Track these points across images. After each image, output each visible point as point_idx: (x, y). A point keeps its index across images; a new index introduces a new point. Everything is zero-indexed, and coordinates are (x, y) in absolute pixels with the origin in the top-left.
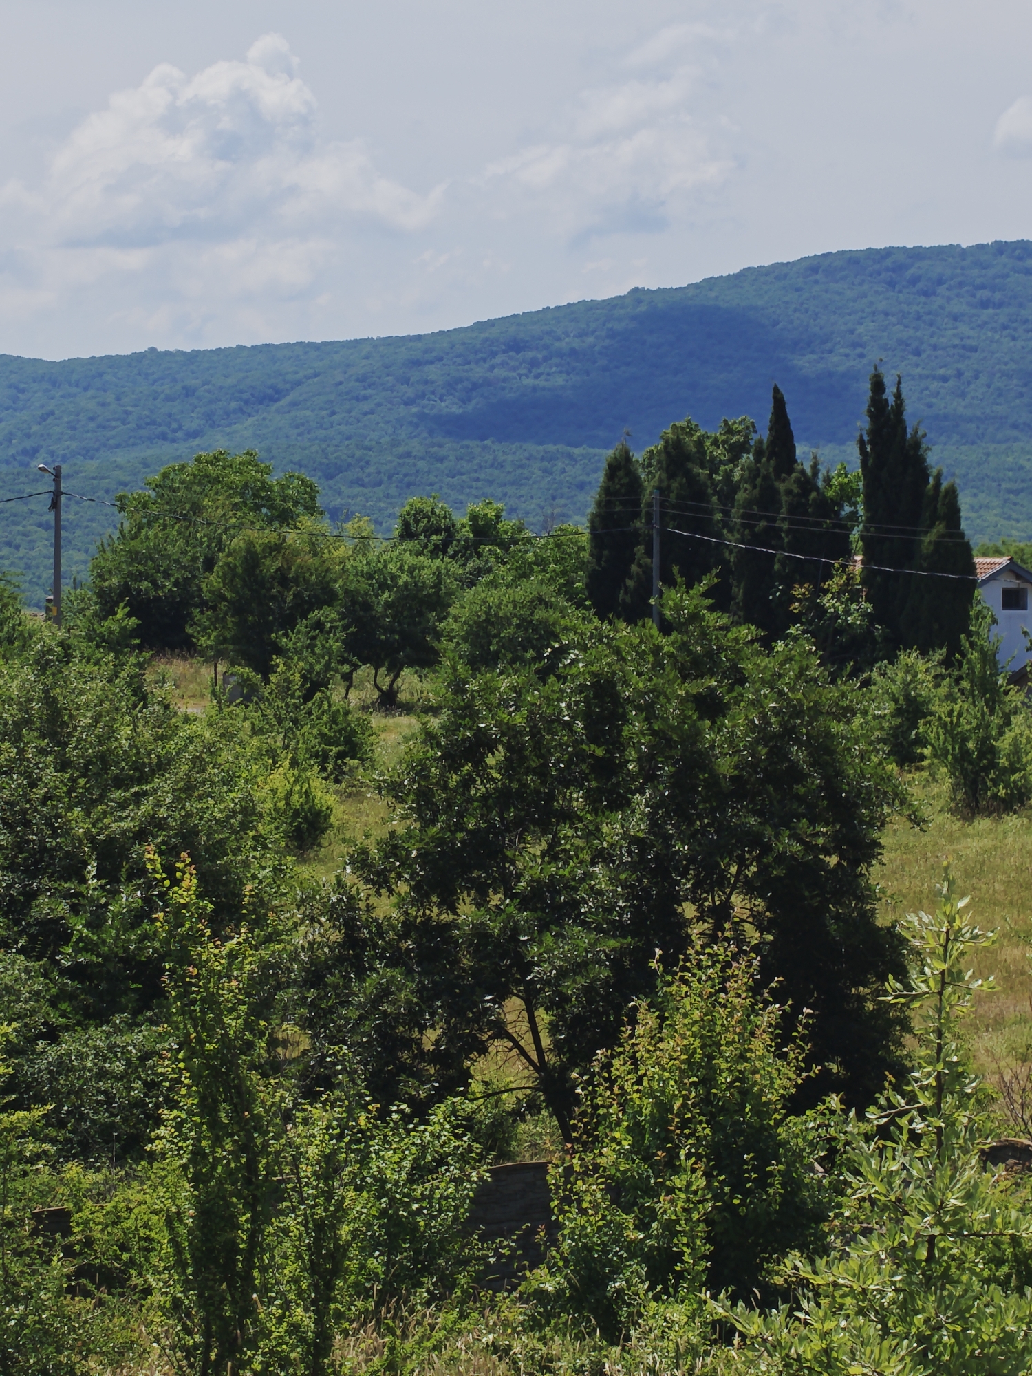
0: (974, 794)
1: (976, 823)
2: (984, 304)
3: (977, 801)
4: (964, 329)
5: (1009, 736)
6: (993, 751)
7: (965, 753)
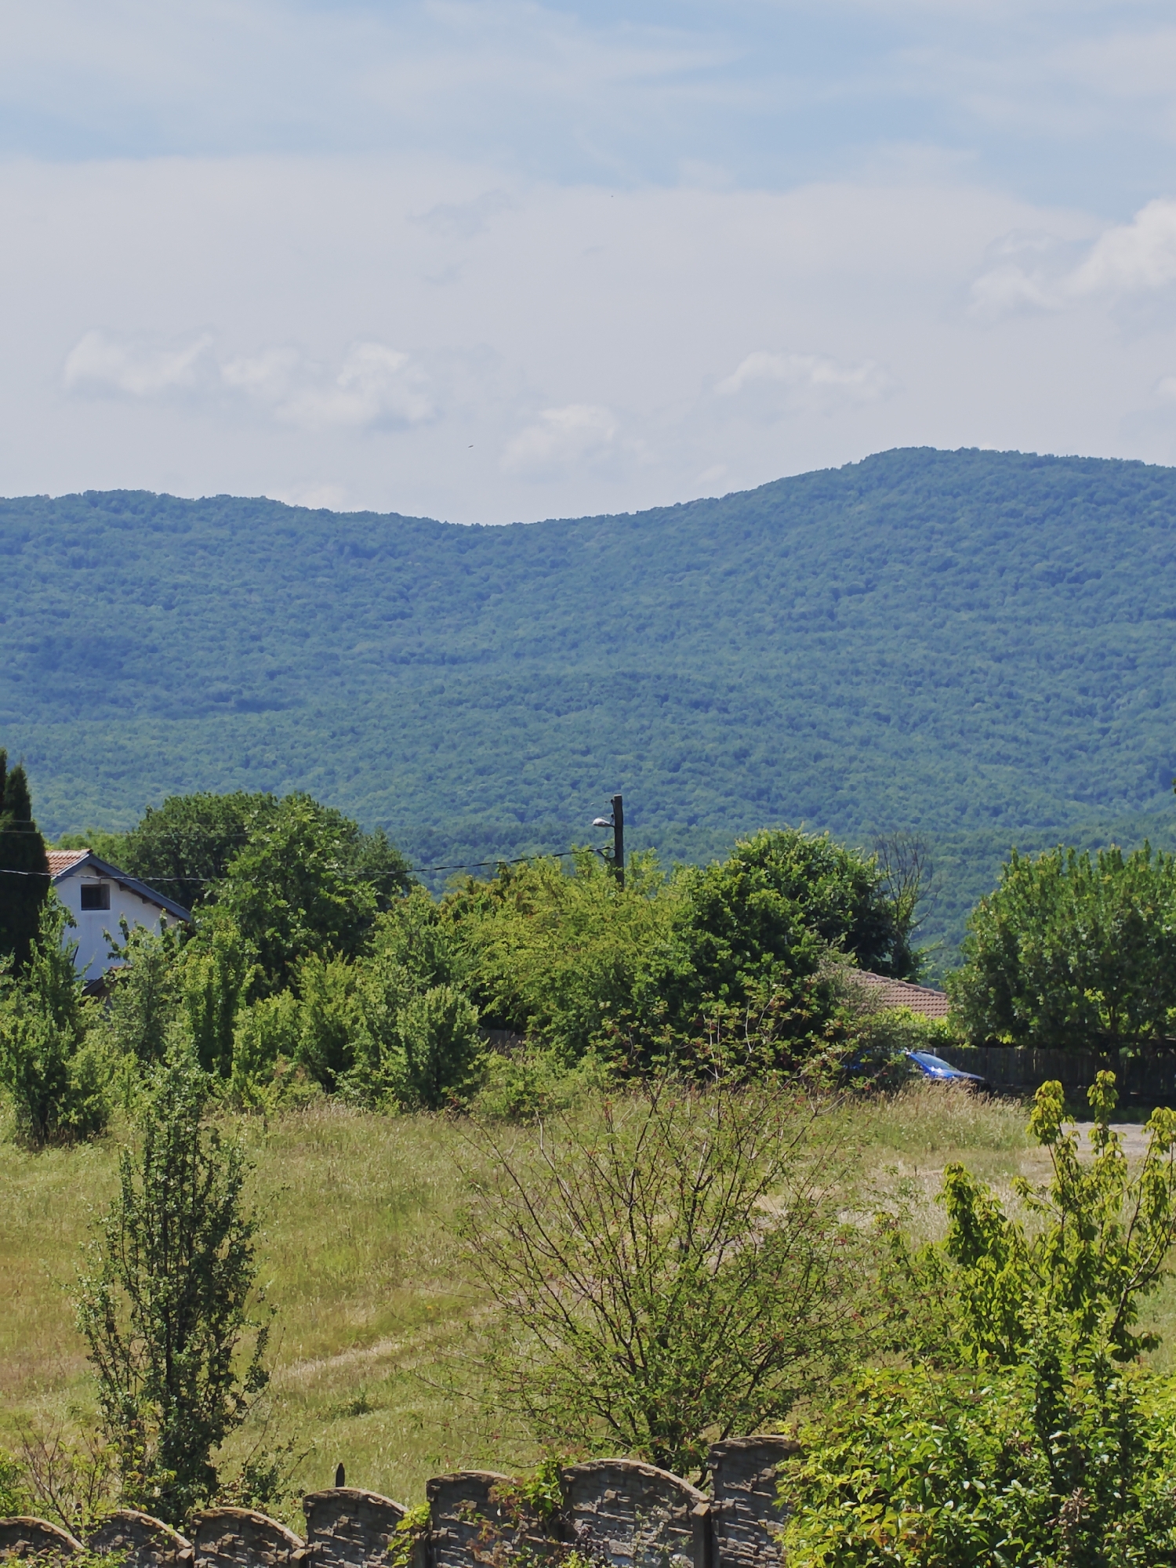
0: (43, 1121)
1: (44, 1154)
2: (77, 563)
3: (46, 1129)
4: (53, 591)
5: (81, 1054)
6: (63, 1072)
7: (32, 1075)
